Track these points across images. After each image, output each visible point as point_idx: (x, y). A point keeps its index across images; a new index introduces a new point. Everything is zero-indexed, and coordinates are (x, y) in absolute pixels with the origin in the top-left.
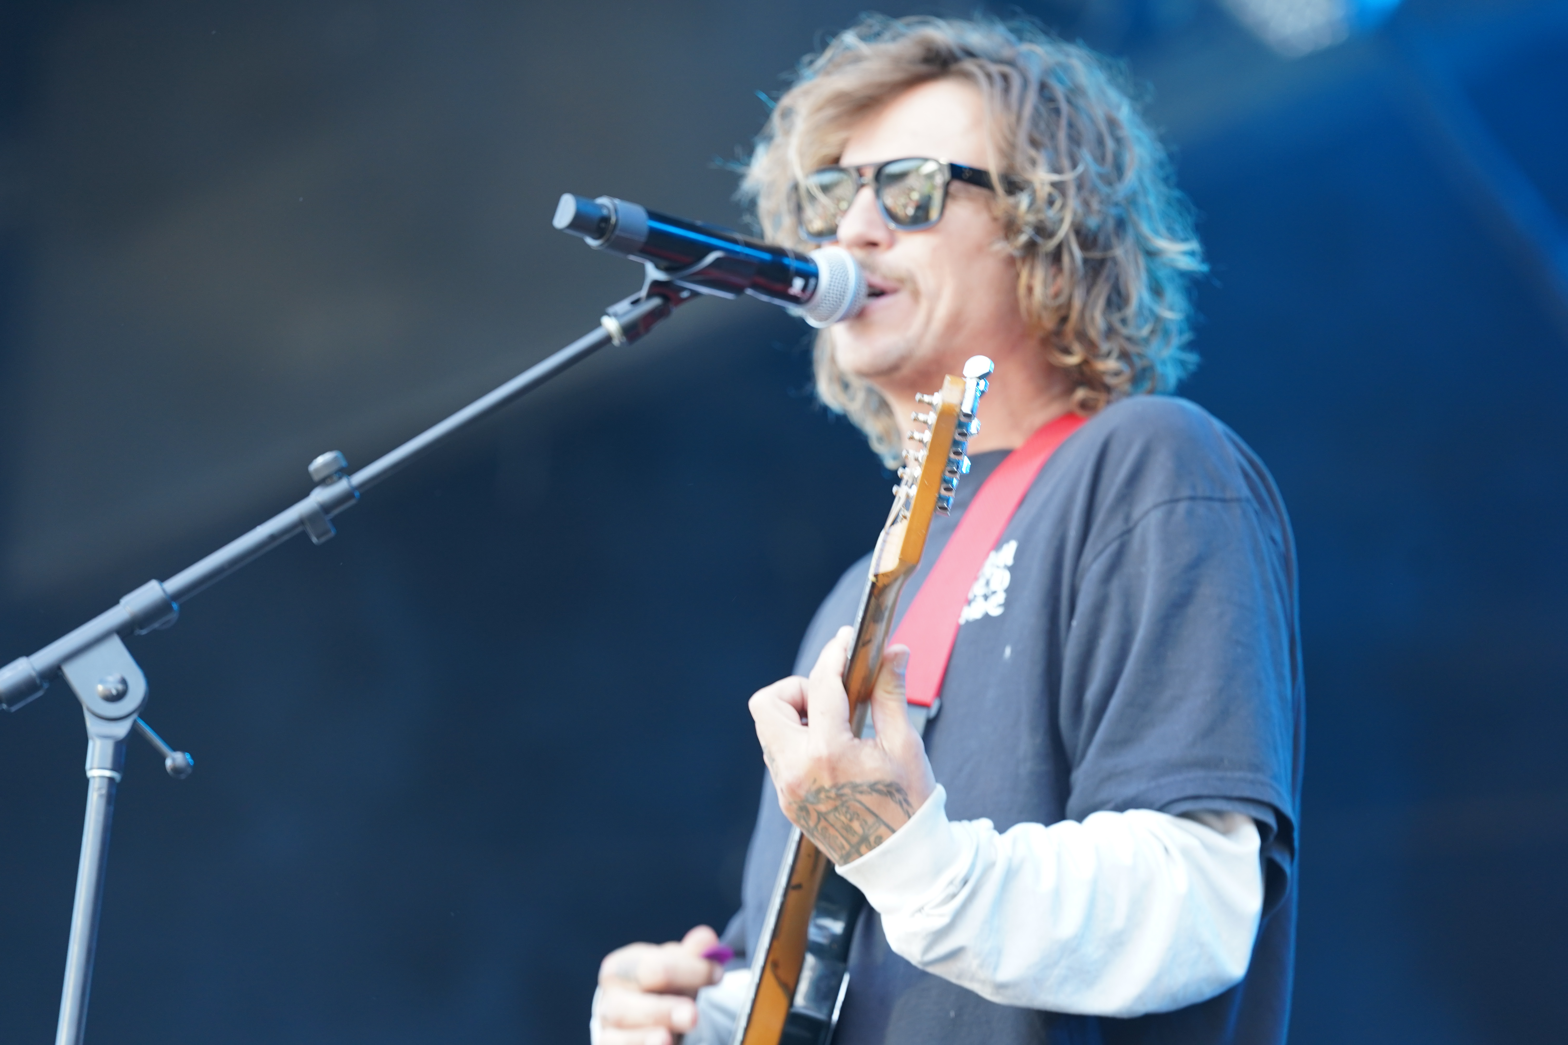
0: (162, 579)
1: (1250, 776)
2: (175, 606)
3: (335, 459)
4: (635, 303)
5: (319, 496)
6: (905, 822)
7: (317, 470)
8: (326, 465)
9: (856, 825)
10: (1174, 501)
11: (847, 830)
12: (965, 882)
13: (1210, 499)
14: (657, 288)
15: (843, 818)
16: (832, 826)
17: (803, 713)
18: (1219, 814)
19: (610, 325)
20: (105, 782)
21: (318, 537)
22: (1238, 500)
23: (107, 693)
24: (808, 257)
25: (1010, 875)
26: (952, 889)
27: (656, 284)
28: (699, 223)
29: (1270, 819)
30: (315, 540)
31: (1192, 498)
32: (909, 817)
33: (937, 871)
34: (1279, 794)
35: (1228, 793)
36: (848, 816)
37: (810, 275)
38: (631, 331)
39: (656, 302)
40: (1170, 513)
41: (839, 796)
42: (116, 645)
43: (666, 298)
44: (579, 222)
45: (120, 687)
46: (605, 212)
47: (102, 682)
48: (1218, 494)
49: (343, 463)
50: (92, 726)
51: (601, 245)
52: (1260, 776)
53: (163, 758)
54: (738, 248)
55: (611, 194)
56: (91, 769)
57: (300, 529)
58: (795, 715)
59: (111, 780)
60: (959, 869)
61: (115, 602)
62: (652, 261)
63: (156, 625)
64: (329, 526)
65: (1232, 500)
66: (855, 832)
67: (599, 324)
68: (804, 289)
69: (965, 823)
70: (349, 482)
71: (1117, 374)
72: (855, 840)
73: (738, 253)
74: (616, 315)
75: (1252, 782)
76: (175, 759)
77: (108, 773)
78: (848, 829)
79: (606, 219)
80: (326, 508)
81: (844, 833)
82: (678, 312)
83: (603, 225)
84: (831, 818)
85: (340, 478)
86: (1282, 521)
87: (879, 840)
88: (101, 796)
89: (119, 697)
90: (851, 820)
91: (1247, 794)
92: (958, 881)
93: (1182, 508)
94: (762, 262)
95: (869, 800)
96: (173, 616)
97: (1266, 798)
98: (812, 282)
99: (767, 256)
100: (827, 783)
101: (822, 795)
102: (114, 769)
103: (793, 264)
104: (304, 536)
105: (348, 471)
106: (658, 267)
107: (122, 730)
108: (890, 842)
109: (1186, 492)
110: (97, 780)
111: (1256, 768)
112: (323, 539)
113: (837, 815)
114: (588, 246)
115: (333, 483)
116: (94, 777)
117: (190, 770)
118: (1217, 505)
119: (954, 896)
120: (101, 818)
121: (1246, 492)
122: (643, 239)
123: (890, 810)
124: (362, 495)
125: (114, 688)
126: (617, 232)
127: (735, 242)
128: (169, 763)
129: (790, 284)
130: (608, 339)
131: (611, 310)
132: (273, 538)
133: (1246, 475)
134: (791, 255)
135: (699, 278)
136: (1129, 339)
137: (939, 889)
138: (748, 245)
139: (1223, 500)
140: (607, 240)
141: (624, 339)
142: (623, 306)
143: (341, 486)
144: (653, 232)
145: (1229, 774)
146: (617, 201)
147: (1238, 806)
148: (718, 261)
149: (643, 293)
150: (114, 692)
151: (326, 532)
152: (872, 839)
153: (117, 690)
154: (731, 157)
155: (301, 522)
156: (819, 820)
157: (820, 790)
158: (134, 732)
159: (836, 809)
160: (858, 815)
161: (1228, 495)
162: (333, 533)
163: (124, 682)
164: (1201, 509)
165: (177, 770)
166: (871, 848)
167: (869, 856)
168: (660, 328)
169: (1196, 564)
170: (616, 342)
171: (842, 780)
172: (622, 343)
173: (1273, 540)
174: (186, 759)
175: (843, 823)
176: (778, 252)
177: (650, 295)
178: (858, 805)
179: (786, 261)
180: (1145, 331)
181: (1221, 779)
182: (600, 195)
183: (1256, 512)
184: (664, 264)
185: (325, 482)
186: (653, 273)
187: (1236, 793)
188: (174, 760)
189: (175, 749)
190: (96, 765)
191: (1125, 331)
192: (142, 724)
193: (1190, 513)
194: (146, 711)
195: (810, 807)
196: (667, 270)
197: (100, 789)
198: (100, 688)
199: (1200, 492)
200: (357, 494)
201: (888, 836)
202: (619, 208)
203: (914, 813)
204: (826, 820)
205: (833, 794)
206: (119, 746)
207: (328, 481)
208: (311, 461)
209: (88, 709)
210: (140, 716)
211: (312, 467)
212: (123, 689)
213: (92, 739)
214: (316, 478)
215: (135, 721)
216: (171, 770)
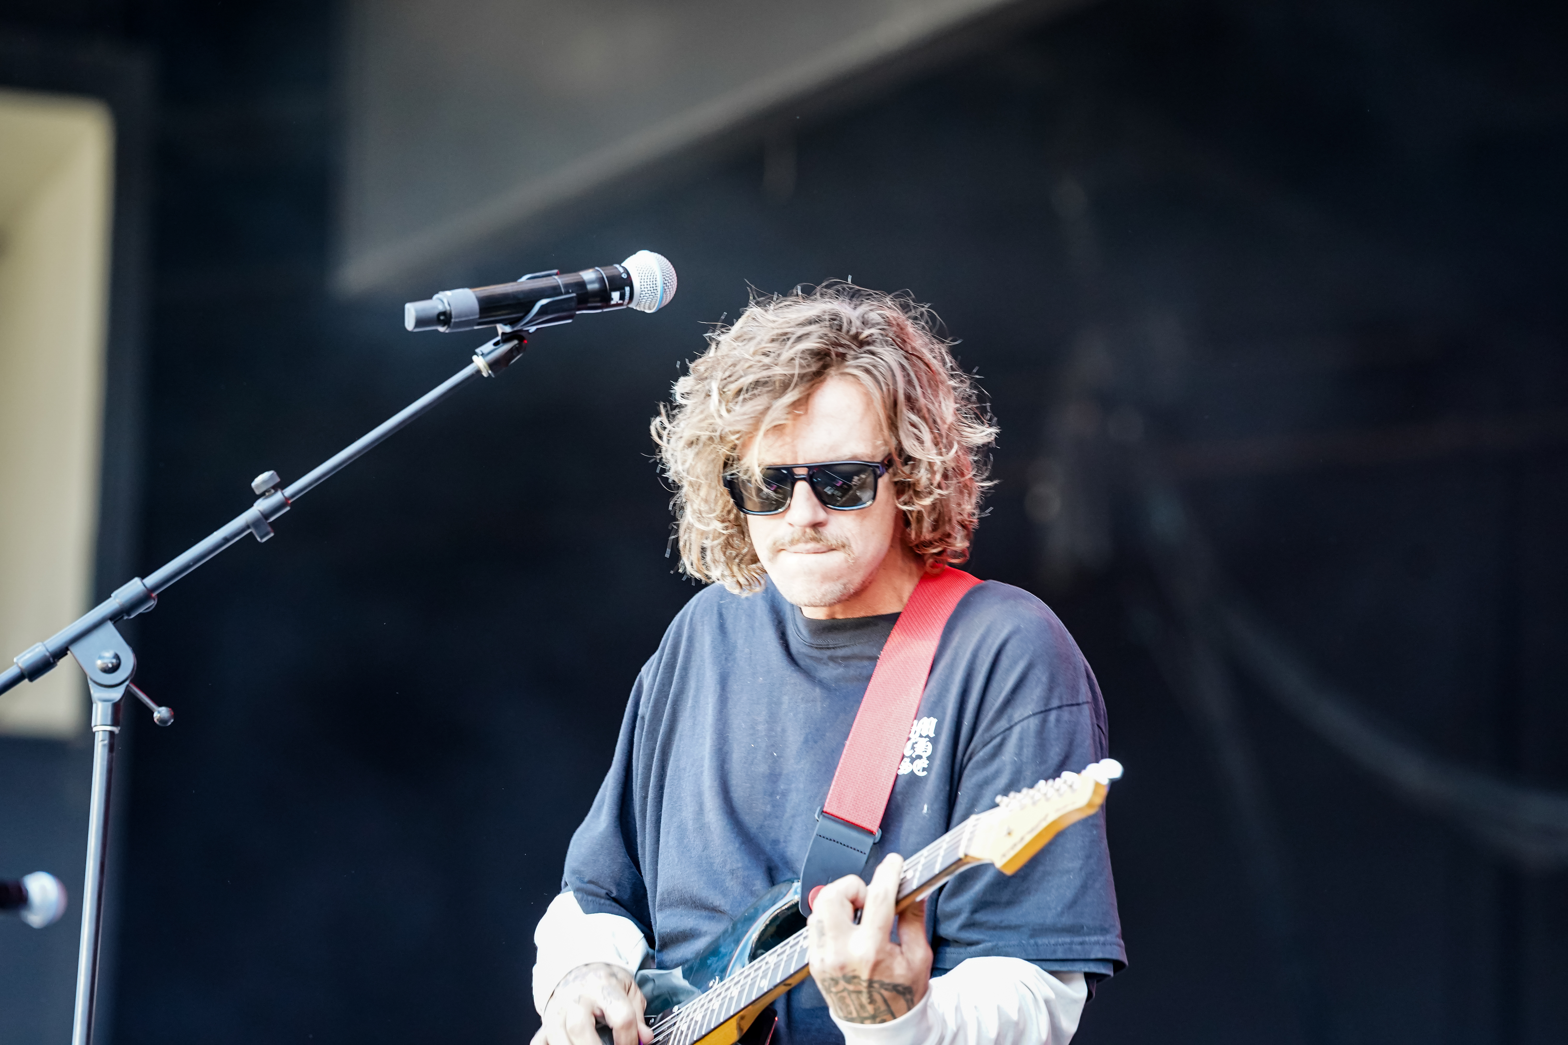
0: (143, 576)
1: (1102, 939)
2: (154, 596)
3: (271, 477)
4: (497, 344)
5: (261, 506)
7: (258, 486)
8: (265, 482)
10: (1047, 710)
19: (480, 362)
20: (107, 735)
21: (262, 538)
23: (104, 666)
30: (259, 539)
38: (497, 365)
39: (512, 343)
40: (1044, 721)
42: (109, 630)
43: (519, 339)
44: (423, 322)
46: (441, 308)
47: (100, 658)
49: (278, 480)
50: (95, 692)
51: (447, 329)
52: (1109, 938)
53: (151, 712)
56: (96, 726)
59: (111, 733)
61: (108, 595)
63: (141, 610)
64: (269, 529)
65: (1083, 703)
66: (868, 1011)
67: (469, 363)
68: (622, 297)
70: (283, 494)
74: (483, 355)
75: (1104, 944)
76: (161, 713)
77: (109, 728)
78: (864, 1007)
79: (442, 313)
80: (266, 516)
81: (858, 1007)
85: (276, 491)
88: (104, 745)
89: (115, 669)
93: (1053, 716)
96: (153, 604)
97: (1114, 956)
102: (113, 724)
105: (281, 486)
106: (503, 325)
107: (117, 694)
108: (890, 1024)
110: (101, 733)
111: (1106, 931)
112: (265, 540)
115: (271, 495)
116: (98, 732)
117: (172, 720)
120: (105, 763)
122: (477, 316)
124: (292, 503)
125: (109, 661)
126: (455, 319)
128: (156, 715)
130: (479, 372)
131: (478, 350)
132: (226, 540)
135: (534, 322)
140: (449, 325)
141: (492, 371)
142: (488, 346)
143: (277, 497)
144: (482, 300)
148: (545, 306)
149: (500, 338)
150: (110, 665)
151: (267, 534)
153: (112, 663)
155: (248, 525)
156: (843, 991)
158: (128, 693)
162: (272, 535)
163: (117, 657)
165: (162, 721)
166: (874, 1022)
170: (486, 374)
172: (490, 373)
174: (169, 711)
177: (506, 340)
178: (879, 996)
185: (264, 495)
186: (502, 329)
188: (159, 713)
189: (160, 705)
190: (99, 723)
192: (134, 688)
194: (137, 677)
195: (842, 982)
196: (510, 324)
197: (103, 740)
198: (99, 663)
200: (289, 503)
201: (890, 1020)
206: (116, 706)
207: (267, 494)
208: (253, 480)
209: (91, 679)
210: (132, 682)
211: (253, 484)
212: (116, 662)
213: (96, 703)
214: (258, 492)
215: (128, 686)
216: (158, 720)
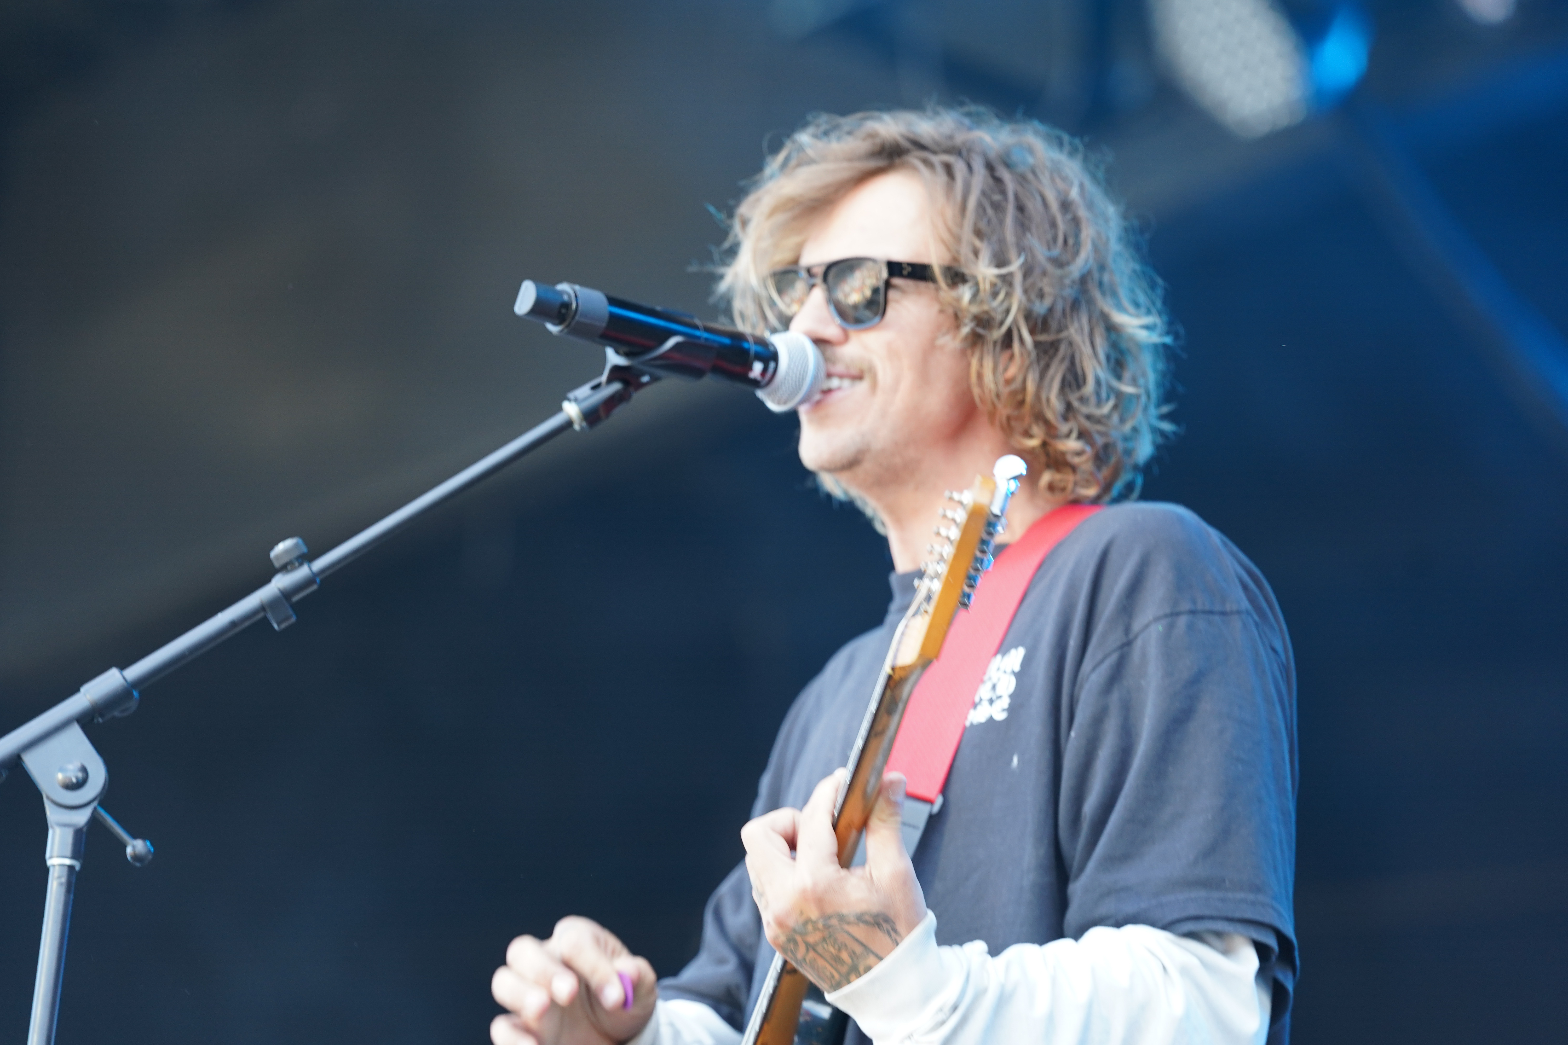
0: (122, 667)
1: (1251, 897)
2: (136, 694)
3: (296, 546)
4: (596, 387)
5: (280, 582)
6: (892, 949)
7: (278, 557)
8: (287, 551)
9: (845, 956)
10: (1174, 615)
11: (835, 961)
12: (955, 1008)
13: (1211, 612)
14: (617, 373)
15: (832, 949)
16: (821, 956)
17: (792, 844)
18: (1219, 934)
19: (571, 410)
20: (65, 871)
21: (278, 625)
22: (1239, 612)
23: (67, 781)
24: (768, 342)
25: (1003, 1000)
26: (941, 1017)
27: (616, 369)
28: (659, 308)
29: (1271, 941)
30: (276, 626)
31: (1192, 612)
32: (897, 944)
33: (926, 998)
34: (1280, 915)
35: (1230, 914)
36: (837, 947)
37: (770, 357)
38: (591, 416)
39: (616, 386)
40: (1171, 627)
41: (827, 927)
42: (76, 733)
43: (626, 383)
44: (540, 309)
45: (80, 775)
46: (566, 298)
47: (61, 770)
48: (1217, 608)
49: (304, 549)
50: (52, 814)
51: (561, 331)
52: (1261, 898)
53: (124, 846)
54: (698, 333)
55: (572, 281)
56: (51, 857)
57: (261, 615)
58: (785, 847)
59: (71, 868)
60: (949, 995)
61: (75, 690)
62: (611, 346)
63: (116, 713)
64: (290, 612)
65: (1232, 613)
66: (844, 962)
67: (560, 409)
68: (764, 372)
69: (956, 948)
70: (310, 569)
71: (1079, 454)
72: (844, 969)
73: (699, 338)
74: (576, 400)
75: (1253, 903)
76: (136, 847)
77: (68, 862)
78: (838, 959)
79: (566, 305)
80: (286, 595)
81: (833, 963)
82: (638, 397)
83: (563, 311)
84: (820, 949)
85: (301, 564)
86: (1281, 630)
87: (868, 969)
88: (61, 884)
89: (79, 785)
90: (839, 950)
91: (1249, 915)
92: (947, 1009)
93: (1182, 622)
94: (723, 346)
95: (859, 931)
96: (133, 705)
97: (1267, 919)
98: (772, 365)
99: (727, 341)
100: (814, 914)
101: (810, 927)
102: (74, 856)
103: (753, 348)
104: (265, 621)
105: (309, 557)
106: (617, 352)
107: (82, 818)
108: (879, 969)
109: (1185, 606)
110: (57, 868)
111: (1257, 889)
112: (284, 626)
113: (825, 946)
114: (549, 333)
115: (294, 569)
116: (54, 866)
117: (150, 857)
118: (1217, 618)
119: (943, 1023)
120: (61, 907)
121: (1245, 604)
122: (604, 325)
123: (880, 939)
124: (322, 581)
125: (73, 774)
126: (577, 318)
127: (696, 327)
128: (129, 850)
129: (750, 368)
130: (569, 424)
131: (571, 395)
132: (233, 624)
133: (1245, 587)
134: (751, 339)
135: (659, 362)
136: (1089, 417)
137: (928, 1015)
138: (707, 330)
139: (1223, 613)
140: (568, 326)
141: (584, 424)
142: (584, 391)
143: (302, 572)
144: (612, 316)
145: (1230, 895)
146: (577, 288)
147: (1239, 927)
148: (677, 346)
149: (604, 378)
150: (74, 780)
151: (287, 618)
152: (861, 969)
153: (77, 778)
154: (707, 258)
155: (262, 608)
156: (807, 950)
157: (807, 922)
158: (94, 820)
159: (824, 940)
160: (846, 946)
161: (1228, 608)
162: (293, 619)
163: (84, 770)
164: (1201, 623)
165: (136, 857)
166: (859, 975)
167: (857, 984)
168: (620, 412)
169: (1196, 680)
170: (577, 427)
171: (829, 911)
172: (582, 427)
173: (1274, 650)
174: (146, 845)
175: (832, 954)
176: (738, 337)
177: (610, 381)
178: (846, 935)
179: (746, 345)
180: (1106, 409)
181: (1223, 900)
182: (560, 281)
183: (1256, 624)
184: (625, 349)
185: (285, 568)
186: (613, 358)
187: (1238, 915)
188: (134, 847)
189: (135, 836)
190: (55, 853)
191: (1085, 410)
192: (102, 812)
193: (1190, 627)
194: (106, 799)
195: (799, 939)
196: (627, 355)
197: (59, 877)
198: (60, 776)
199: (1200, 607)
200: (318, 580)
201: (876, 964)
202: (578, 294)
203: (902, 939)
204: (815, 950)
205: (820, 925)
206: (79, 834)
207: (289, 567)
208: (272, 548)
209: (48, 798)
210: (100, 804)
211: (273, 554)
212: (83, 778)
213: (52, 827)
214: (277, 565)
215: (95, 809)
216: (132, 857)
